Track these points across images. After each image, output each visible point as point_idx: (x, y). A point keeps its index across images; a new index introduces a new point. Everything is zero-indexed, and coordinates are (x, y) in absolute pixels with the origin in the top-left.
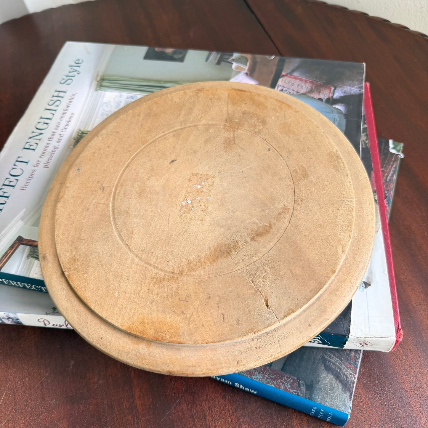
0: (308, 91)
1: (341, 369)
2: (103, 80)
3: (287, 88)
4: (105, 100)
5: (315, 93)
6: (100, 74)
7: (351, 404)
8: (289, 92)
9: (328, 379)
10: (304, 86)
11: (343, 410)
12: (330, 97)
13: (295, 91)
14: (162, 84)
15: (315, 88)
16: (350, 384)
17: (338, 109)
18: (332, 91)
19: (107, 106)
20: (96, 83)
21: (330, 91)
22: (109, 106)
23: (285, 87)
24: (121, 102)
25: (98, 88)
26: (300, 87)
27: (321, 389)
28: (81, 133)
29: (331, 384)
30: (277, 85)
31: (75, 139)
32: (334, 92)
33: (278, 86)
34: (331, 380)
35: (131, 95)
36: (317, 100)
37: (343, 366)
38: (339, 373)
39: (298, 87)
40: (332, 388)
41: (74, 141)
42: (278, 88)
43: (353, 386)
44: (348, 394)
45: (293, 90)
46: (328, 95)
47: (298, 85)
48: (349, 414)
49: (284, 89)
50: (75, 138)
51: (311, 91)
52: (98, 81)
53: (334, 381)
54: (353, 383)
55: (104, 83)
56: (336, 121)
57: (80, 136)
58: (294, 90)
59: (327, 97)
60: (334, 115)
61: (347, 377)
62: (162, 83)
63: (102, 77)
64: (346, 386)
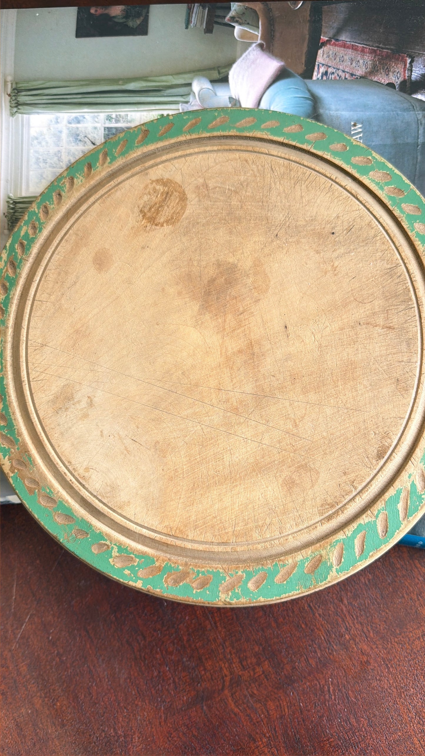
0: (368, 70)
2: (17, 91)
3: (334, 68)
4: (33, 132)
5: (381, 73)
6: (9, 78)
8: (338, 75)
10: (361, 61)
12: (407, 78)
13: (348, 72)
14: (120, 85)
15: (380, 62)
17: (421, 100)
18: (408, 65)
19: (40, 143)
20: (8, 98)
21: (405, 65)
22: (44, 143)
23: (330, 67)
24: (61, 132)
25: (15, 110)
26: (354, 64)
28: (12, 204)
30: (317, 63)
31: (6, 217)
32: (411, 66)
33: (318, 65)
35: (74, 115)
36: (387, 87)
39: (351, 64)
41: (6, 220)
42: (318, 68)
45: (344, 71)
46: (402, 74)
47: (352, 60)
49: (330, 70)
50: (6, 214)
51: (374, 71)
52: (9, 95)
55: (22, 99)
56: (421, 124)
57: (13, 209)
58: (346, 70)
59: (401, 79)
60: (417, 113)
62: (120, 82)
63: (14, 86)
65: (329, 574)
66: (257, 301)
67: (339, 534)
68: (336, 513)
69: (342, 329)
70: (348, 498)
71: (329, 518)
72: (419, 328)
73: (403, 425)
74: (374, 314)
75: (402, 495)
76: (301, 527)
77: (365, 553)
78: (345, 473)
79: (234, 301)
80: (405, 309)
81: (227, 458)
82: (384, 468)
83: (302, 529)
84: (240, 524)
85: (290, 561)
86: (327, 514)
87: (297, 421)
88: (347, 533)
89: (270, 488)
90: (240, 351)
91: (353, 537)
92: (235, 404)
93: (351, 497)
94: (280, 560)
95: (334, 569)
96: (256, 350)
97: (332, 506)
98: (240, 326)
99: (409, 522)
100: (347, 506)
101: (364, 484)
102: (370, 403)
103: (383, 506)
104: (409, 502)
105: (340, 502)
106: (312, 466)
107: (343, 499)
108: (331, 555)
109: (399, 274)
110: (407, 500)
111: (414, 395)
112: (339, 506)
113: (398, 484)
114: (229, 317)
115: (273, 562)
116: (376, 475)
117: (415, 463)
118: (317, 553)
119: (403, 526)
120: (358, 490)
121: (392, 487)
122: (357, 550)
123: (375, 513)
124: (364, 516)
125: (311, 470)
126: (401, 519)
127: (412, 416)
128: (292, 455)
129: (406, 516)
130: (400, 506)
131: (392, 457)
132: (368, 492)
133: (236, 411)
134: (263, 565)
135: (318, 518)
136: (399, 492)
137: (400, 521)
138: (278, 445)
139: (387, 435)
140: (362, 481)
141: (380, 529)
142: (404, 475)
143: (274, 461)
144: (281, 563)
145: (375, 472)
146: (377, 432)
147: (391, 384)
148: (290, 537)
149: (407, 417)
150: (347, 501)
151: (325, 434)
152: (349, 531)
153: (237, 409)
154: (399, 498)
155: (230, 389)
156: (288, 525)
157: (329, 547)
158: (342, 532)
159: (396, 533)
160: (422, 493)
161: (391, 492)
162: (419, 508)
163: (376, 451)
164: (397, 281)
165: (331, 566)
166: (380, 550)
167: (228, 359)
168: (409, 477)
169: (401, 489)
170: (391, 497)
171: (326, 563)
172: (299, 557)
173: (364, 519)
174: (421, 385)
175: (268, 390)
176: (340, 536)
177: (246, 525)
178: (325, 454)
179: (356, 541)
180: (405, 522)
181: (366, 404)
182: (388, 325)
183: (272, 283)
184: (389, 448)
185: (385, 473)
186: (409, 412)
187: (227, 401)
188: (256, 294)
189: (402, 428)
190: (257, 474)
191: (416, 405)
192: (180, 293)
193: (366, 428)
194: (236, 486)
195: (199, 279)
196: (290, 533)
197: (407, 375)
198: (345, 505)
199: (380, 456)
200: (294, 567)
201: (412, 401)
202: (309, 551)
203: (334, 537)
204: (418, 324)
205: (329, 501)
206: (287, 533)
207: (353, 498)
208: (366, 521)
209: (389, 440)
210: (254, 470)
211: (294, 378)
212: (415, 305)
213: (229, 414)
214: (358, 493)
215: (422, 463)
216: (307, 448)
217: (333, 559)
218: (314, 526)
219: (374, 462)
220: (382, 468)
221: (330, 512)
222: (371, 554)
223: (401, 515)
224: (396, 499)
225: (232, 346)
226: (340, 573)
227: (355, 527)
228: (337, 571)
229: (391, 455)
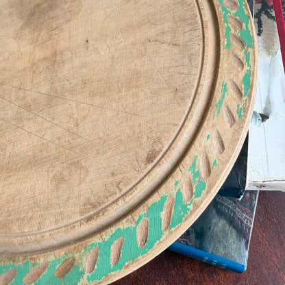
1: (234, 213)
7: (247, 253)
9: (220, 225)
11: (238, 261)
16: (246, 230)
27: (212, 237)
29: (224, 231)
34: (223, 225)
37: (237, 209)
38: (233, 218)
40: (225, 236)
43: (249, 232)
44: (243, 242)
48: (246, 265)
53: (227, 227)
54: (249, 229)
61: (242, 222)
64: (241, 233)
65: (79, 281)
66: (69, 21)
67: (96, 237)
68: (97, 214)
69: (134, 44)
70: (112, 199)
71: (89, 219)
72: (202, 45)
73: (176, 132)
74: (163, 33)
75: (167, 203)
76: (60, 225)
77: (120, 262)
78: (113, 174)
79: (51, 21)
80: (190, 30)
81: (9, 149)
82: (152, 172)
83: (61, 228)
84: (3, 215)
85: (42, 260)
86: (88, 215)
87: (79, 121)
88: (104, 237)
89: (40, 182)
90: (45, 59)
91: (109, 243)
92: (29, 101)
93: (115, 199)
94: (32, 258)
95: (85, 276)
96: (58, 58)
97: (95, 206)
98: (51, 39)
99: (171, 233)
100: (109, 208)
101: (130, 187)
102: (147, 109)
103: (145, 212)
104: (173, 211)
105: (103, 203)
106: (84, 164)
107: (106, 200)
108: (84, 259)
109: (189, 3)
110: (171, 209)
111: (190, 104)
112: (101, 207)
113: (162, 190)
114: (44, 32)
115: (25, 259)
116: (143, 178)
117: (183, 170)
118: (70, 255)
119: (164, 237)
120: (122, 193)
121: (157, 193)
122: (112, 257)
123: (137, 218)
124: (124, 221)
125: (82, 167)
126: (162, 229)
127: (185, 124)
128: (67, 151)
129: (168, 226)
130: (163, 215)
131: (161, 162)
132: (132, 196)
133: (28, 107)
134: (14, 261)
135: (78, 218)
136: (163, 199)
137: (161, 232)
138: (57, 141)
139: (159, 140)
140: (127, 184)
141: (139, 237)
142: (171, 182)
143: (50, 156)
144: (32, 262)
145: (142, 175)
146: (150, 137)
147: (169, 93)
148: (47, 234)
149: (181, 124)
150: (110, 202)
151: (101, 134)
152: (106, 235)
153: (30, 106)
154: (162, 206)
155: (28, 88)
156: (48, 221)
157: (83, 250)
158: (99, 235)
159: (156, 244)
160: (188, 203)
161: (155, 198)
162: (184, 219)
163: (146, 155)
164: (187, 8)
165: (82, 273)
166: (136, 261)
167: (34, 64)
168: (176, 184)
169: (166, 197)
170: (154, 203)
171: (78, 268)
172: (51, 257)
173: (124, 225)
174: (197, 96)
175: (60, 91)
176: (97, 240)
177: (9, 216)
178: (98, 153)
179: (112, 247)
180: (167, 233)
181: (144, 110)
182: (174, 43)
183: (83, 8)
184: (159, 152)
185: (151, 177)
186: (183, 119)
187: (24, 98)
188: (69, 16)
189: (175, 135)
190: (32, 167)
191: (190, 114)
192: (10, 14)
193: (140, 132)
194: (10, 176)
195: (28, 4)
196: (48, 229)
197: (185, 86)
198: (107, 206)
199: (149, 159)
200: (44, 268)
201: (188, 109)
202: (62, 253)
203: (90, 239)
204: (201, 43)
205: (93, 200)
206: (44, 230)
207: (117, 201)
208: (126, 226)
209: (160, 145)
210: (30, 163)
211: (85, 83)
212: (200, 28)
213: (22, 110)
214: (122, 196)
215: (191, 172)
216: (82, 146)
217: (86, 265)
218: (72, 226)
219: (143, 165)
220: (149, 172)
221: (92, 213)
222: (126, 264)
223: (164, 224)
224: (159, 206)
225: (39, 54)
226: (91, 282)
227: (114, 232)
228: (88, 279)
229: (160, 160)
